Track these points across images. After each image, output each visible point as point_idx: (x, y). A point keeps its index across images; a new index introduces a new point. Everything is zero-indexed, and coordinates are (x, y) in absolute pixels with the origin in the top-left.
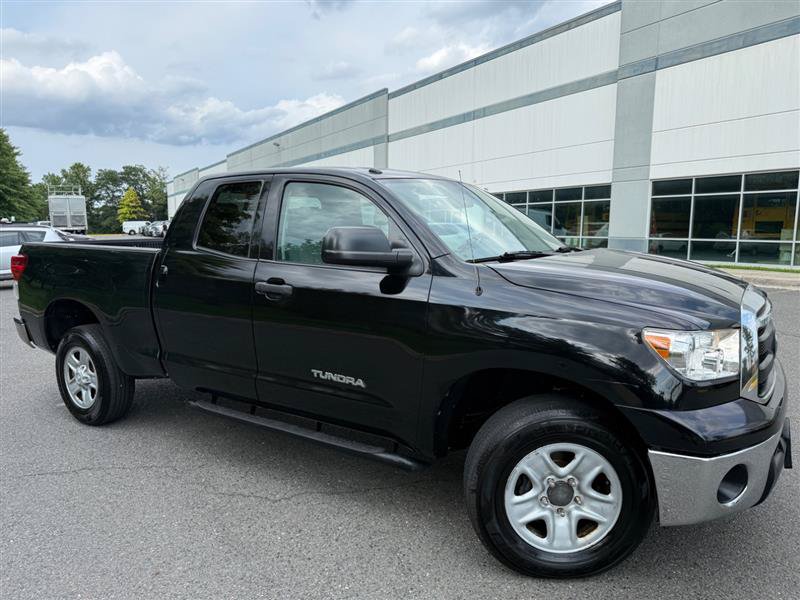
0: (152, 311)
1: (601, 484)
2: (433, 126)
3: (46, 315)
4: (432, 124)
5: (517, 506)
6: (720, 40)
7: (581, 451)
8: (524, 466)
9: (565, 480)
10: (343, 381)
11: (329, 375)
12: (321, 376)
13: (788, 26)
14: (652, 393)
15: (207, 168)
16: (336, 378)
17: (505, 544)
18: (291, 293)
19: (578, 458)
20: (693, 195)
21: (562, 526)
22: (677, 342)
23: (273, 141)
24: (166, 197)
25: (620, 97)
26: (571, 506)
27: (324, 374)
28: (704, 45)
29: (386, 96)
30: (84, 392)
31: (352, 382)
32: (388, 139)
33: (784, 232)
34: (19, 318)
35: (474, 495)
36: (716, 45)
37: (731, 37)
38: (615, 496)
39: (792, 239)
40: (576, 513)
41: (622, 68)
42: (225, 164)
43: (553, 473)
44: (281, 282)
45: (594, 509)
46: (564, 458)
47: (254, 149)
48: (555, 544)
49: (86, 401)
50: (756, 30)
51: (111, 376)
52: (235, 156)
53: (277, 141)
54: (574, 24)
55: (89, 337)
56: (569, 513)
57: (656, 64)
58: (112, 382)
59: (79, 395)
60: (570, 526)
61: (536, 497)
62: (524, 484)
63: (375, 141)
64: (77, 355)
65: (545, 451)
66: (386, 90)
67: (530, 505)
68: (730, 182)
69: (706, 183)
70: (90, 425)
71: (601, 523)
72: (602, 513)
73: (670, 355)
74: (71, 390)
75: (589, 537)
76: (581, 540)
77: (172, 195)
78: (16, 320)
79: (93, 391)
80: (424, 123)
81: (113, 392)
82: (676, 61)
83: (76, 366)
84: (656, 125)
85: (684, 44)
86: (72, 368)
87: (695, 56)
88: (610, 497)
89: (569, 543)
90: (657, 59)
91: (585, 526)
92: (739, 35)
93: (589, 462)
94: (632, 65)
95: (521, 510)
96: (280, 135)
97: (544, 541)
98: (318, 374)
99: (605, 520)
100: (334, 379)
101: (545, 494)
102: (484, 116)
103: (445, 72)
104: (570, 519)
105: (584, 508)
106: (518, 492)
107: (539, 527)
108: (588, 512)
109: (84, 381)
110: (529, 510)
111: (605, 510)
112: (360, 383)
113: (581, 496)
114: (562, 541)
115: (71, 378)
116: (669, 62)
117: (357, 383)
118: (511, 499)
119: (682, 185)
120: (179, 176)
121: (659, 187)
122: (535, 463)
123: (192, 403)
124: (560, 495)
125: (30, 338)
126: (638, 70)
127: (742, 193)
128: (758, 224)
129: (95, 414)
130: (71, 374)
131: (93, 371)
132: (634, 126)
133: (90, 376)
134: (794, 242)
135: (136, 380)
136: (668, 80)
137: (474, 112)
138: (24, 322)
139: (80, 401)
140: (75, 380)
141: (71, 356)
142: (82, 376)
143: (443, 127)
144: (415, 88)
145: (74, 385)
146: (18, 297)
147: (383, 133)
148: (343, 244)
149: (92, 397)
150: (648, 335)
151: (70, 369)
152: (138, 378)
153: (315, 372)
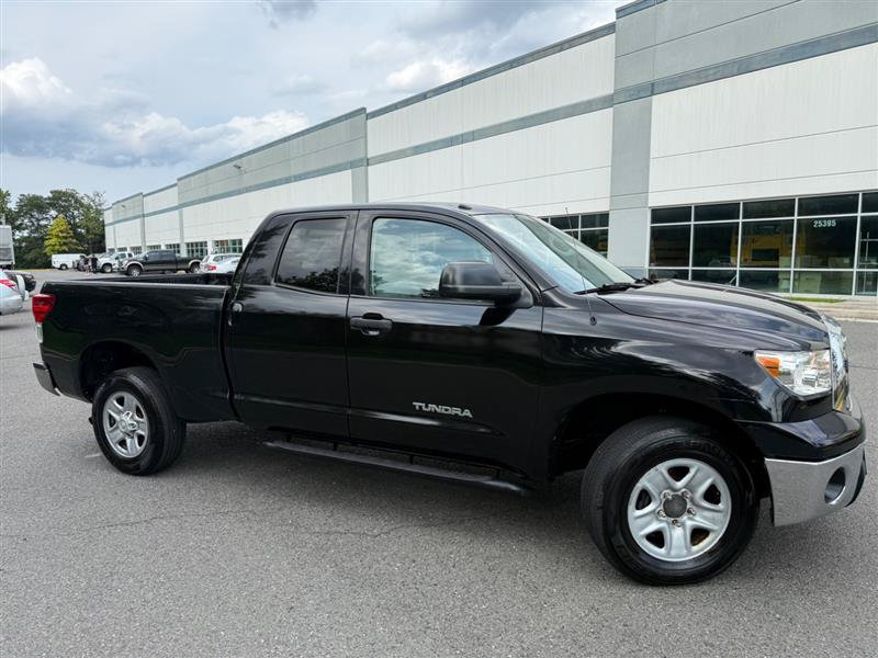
0: (222, 350)
1: (712, 495)
2: (418, 150)
3: (82, 358)
4: (417, 147)
5: (639, 520)
6: (716, 67)
7: (695, 466)
8: (644, 482)
9: (679, 493)
10: (449, 412)
11: (432, 407)
12: (424, 409)
13: (782, 54)
14: (759, 408)
15: (154, 193)
16: (441, 409)
17: (628, 556)
18: (390, 327)
19: (692, 471)
20: (692, 223)
21: (677, 536)
22: (786, 361)
23: (234, 163)
24: (103, 226)
25: (617, 121)
26: (685, 518)
27: (427, 406)
28: (699, 72)
29: (364, 115)
30: (128, 441)
31: (459, 413)
32: (368, 162)
33: (783, 260)
34: (41, 362)
35: (600, 511)
36: (711, 72)
37: (726, 65)
38: (725, 504)
39: (790, 267)
40: (690, 524)
41: (616, 92)
42: (176, 188)
43: (669, 487)
44: (379, 317)
45: (705, 518)
46: (678, 473)
47: (209, 172)
48: (673, 553)
49: (133, 449)
50: (749, 58)
51: (165, 421)
52: (187, 180)
53: (237, 162)
54: (566, 46)
55: (134, 379)
56: (683, 525)
57: (653, 89)
58: (166, 428)
59: (123, 443)
60: (685, 536)
61: (653, 511)
62: (645, 499)
63: (352, 165)
64: (121, 401)
65: (663, 467)
66: (364, 109)
67: (649, 518)
68: (728, 210)
69: (706, 211)
70: (136, 475)
71: (713, 531)
72: (713, 521)
73: (781, 373)
74: (113, 437)
75: (702, 544)
76: (695, 548)
77: (111, 224)
78: (36, 366)
79: (141, 438)
80: (408, 146)
81: (166, 438)
82: (673, 87)
83: (119, 412)
84: (653, 154)
85: (679, 70)
86: (113, 414)
87: (689, 82)
88: (721, 506)
89: (685, 551)
90: (653, 85)
91: (698, 534)
92: (734, 62)
93: (702, 475)
94: (627, 90)
95: (642, 522)
96: (241, 156)
97: (663, 550)
98: (420, 407)
99: (716, 528)
100: (438, 410)
101: (661, 507)
102: (474, 140)
103: (428, 92)
104: (684, 529)
105: (697, 518)
106: (638, 507)
107: (657, 538)
108: (700, 520)
109: (131, 428)
110: (649, 523)
111: (716, 520)
112: (467, 413)
113: (694, 508)
114: (678, 550)
115: (111, 426)
116: (666, 88)
117: (464, 414)
118: (633, 513)
119: (681, 213)
120: (118, 202)
121: (658, 214)
122: (654, 479)
123: (269, 444)
124: (676, 507)
125: (55, 385)
126: (635, 93)
127: (741, 220)
128: (754, 251)
129: (143, 463)
130: (112, 421)
131: (142, 417)
132: (631, 151)
133: (138, 422)
134: (792, 269)
135: (188, 425)
136: (663, 105)
137: (462, 135)
138: (48, 367)
139: (123, 450)
140: (117, 428)
141: (113, 402)
142: (128, 423)
143: (430, 151)
144: (397, 108)
145: (115, 433)
146: (41, 341)
147: (362, 156)
148: (458, 278)
149: (140, 444)
150: (759, 356)
151: (110, 416)
152: (189, 422)
153: (417, 404)
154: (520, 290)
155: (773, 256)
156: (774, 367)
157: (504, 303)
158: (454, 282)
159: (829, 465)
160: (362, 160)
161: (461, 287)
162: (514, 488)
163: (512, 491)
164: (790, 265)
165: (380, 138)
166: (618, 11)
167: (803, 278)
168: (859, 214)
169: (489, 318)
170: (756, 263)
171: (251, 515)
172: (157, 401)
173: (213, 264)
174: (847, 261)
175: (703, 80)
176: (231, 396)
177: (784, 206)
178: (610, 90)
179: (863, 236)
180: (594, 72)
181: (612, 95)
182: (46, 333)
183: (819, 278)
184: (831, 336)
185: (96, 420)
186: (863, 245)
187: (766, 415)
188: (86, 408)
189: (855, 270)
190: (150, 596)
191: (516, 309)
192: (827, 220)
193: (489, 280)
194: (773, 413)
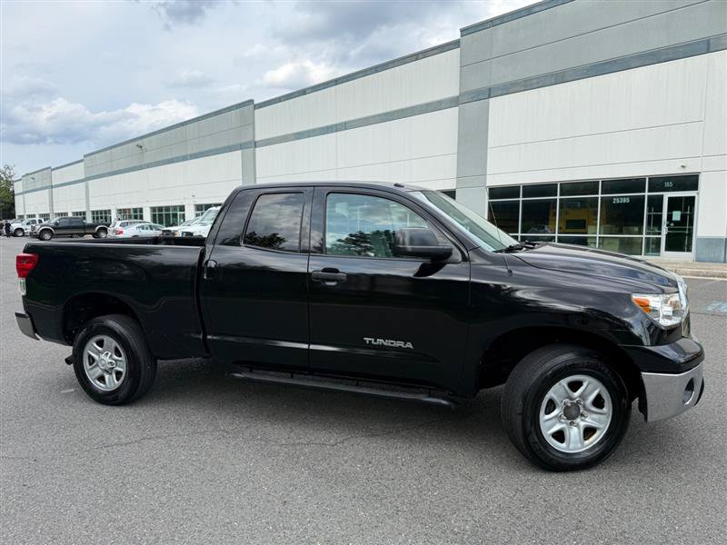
1: (598, 402)
2: (299, 136)
3: (64, 309)
4: (298, 134)
5: (548, 423)
6: (538, 78)
7: (587, 380)
8: (551, 394)
9: (575, 401)
10: (394, 345)
11: (380, 341)
12: (373, 342)
13: (588, 70)
14: (632, 335)
15: (62, 167)
16: (387, 343)
17: (540, 449)
18: (345, 278)
19: (585, 384)
20: (521, 199)
21: (574, 433)
22: (654, 301)
23: (136, 143)
24: (14, 195)
25: (461, 116)
26: (578, 420)
27: (375, 341)
28: (526, 81)
29: (252, 106)
30: (107, 377)
31: (402, 345)
32: (256, 144)
33: (590, 228)
34: (22, 312)
35: (520, 417)
36: (535, 81)
37: (546, 76)
38: (608, 408)
39: (596, 233)
40: (582, 424)
41: (461, 94)
42: (82, 164)
44: (337, 271)
45: (593, 419)
46: (575, 386)
47: (113, 150)
48: (571, 446)
49: (112, 383)
51: (141, 360)
52: (92, 157)
53: (139, 142)
54: (421, 56)
55: (112, 323)
56: (578, 426)
57: (490, 93)
58: (143, 364)
59: (101, 379)
60: (579, 433)
61: (556, 416)
62: (551, 406)
63: (241, 147)
64: (100, 343)
65: (564, 382)
66: (252, 101)
67: (554, 421)
68: (549, 189)
69: (531, 190)
71: (599, 429)
72: (600, 422)
73: (650, 310)
74: (92, 374)
75: (591, 440)
76: (587, 442)
77: (21, 194)
78: (17, 315)
79: (118, 374)
80: (289, 132)
81: (143, 373)
82: (505, 92)
83: (99, 353)
84: (490, 143)
85: (510, 78)
86: (93, 355)
87: (518, 89)
88: (605, 410)
89: (579, 445)
90: (490, 89)
91: (589, 431)
92: (552, 75)
93: (591, 387)
94: (469, 93)
95: (549, 424)
96: (142, 137)
97: (564, 445)
98: (370, 341)
99: (601, 426)
100: (385, 344)
101: (562, 413)
102: (346, 129)
103: (308, 89)
104: (579, 428)
105: (587, 419)
106: (547, 412)
107: (560, 436)
108: (590, 421)
109: (109, 366)
110: (554, 425)
111: (601, 420)
112: (409, 345)
113: (586, 412)
114: (575, 444)
115: (90, 364)
116: (500, 92)
117: (407, 346)
118: (544, 417)
119: (512, 191)
120: (27, 174)
121: (494, 192)
122: (558, 391)
123: (237, 375)
124: (574, 412)
125: (35, 331)
126: (475, 96)
127: (558, 197)
128: (568, 222)
129: (122, 395)
130: (92, 360)
131: (120, 356)
132: (473, 142)
133: (116, 360)
134: (598, 235)
135: (159, 361)
136: (499, 106)
137: (336, 125)
138: (30, 316)
139: (102, 385)
140: (97, 365)
141: (93, 344)
142: (106, 362)
143: (309, 137)
144: (280, 101)
145: (95, 370)
146: (24, 293)
147: (251, 139)
148: (407, 240)
149: (118, 379)
150: (635, 297)
151: (90, 356)
152: (161, 359)
153: (367, 339)
154: (451, 249)
155: (581, 225)
156: (645, 305)
157: (438, 259)
158: (404, 243)
159: (683, 377)
160: (250, 142)
161: (409, 247)
162: (444, 402)
163: (444, 405)
164: (596, 232)
165: (265, 125)
166: (462, 31)
167: (606, 242)
168: (647, 194)
169: (424, 270)
170: (569, 230)
171: (225, 434)
172: (133, 342)
173: (120, 229)
174: (636, 229)
175: (535, 86)
176: (205, 337)
177: (590, 187)
178: (455, 93)
179: (649, 210)
180: (443, 78)
181: (458, 97)
182: (29, 286)
183: (617, 242)
184: (679, 284)
185: (76, 361)
186: (649, 217)
187: (638, 340)
188: (68, 351)
189: (644, 236)
190: (164, 499)
191: (446, 264)
192: (622, 198)
193: (423, 242)
194: (644, 339)
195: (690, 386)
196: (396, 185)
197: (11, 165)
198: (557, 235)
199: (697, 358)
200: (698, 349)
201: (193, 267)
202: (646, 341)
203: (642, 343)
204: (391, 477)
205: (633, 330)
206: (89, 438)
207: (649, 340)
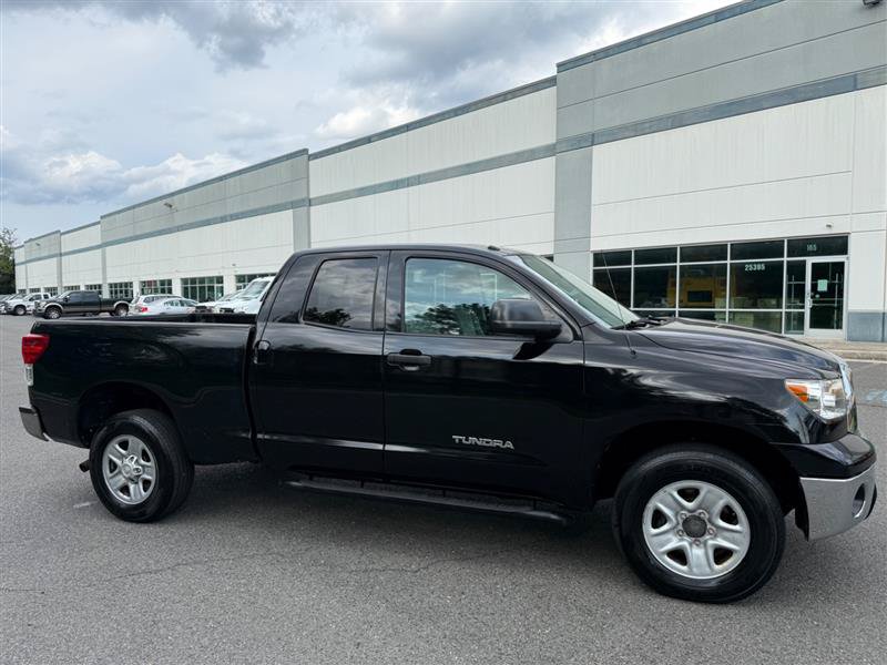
0: (247, 389)
2: (362, 192)
3: (80, 403)
4: (362, 189)
5: (656, 538)
6: (650, 121)
7: (704, 487)
10: (491, 445)
11: (473, 440)
12: (464, 441)
13: (711, 112)
15: (74, 231)
16: (482, 442)
18: (429, 362)
19: (703, 493)
20: (633, 266)
22: (813, 388)
23: (165, 201)
24: (14, 265)
25: (559, 169)
26: (706, 537)
27: (467, 440)
28: (636, 124)
29: (305, 157)
30: (132, 487)
31: (501, 445)
32: (310, 203)
33: (718, 301)
34: (28, 406)
36: (647, 125)
37: (660, 119)
38: (743, 526)
39: (725, 307)
41: (558, 142)
42: (99, 226)
43: (683, 508)
44: (420, 353)
47: (137, 210)
48: (696, 570)
49: (138, 494)
50: (682, 114)
51: (175, 464)
52: (112, 218)
53: (168, 201)
54: (509, 96)
55: (138, 420)
56: (705, 545)
57: (593, 139)
58: (176, 471)
59: (125, 489)
60: (706, 554)
63: (293, 205)
64: (124, 445)
65: (672, 488)
66: (305, 151)
67: (667, 536)
68: (667, 254)
69: (645, 255)
70: (138, 522)
71: (735, 551)
72: (734, 542)
73: (808, 400)
74: (113, 483)
75: (725, 564)
76: (719, 567)
77: (22, 263)
78: (22, 410)
79: (146, 483)
80: (352, 187)
81: (177, 481)
82: (611, 138)
83: (122, 457)
84: (595, 199)
85: (618, 122)
86: (114, 459)
87: (627, 134)
88: (738, 527)
89: (708, 570)
90: (593, 135)
94: (567, 140)
96: (172, 194)
97: (685, 568)
98: (460, 440)
99: (738, 548)
100: (479, 443)
101: (680, 527)
102: (420, 183)
103: (374, 136)
104: (706, 548)
105: (718, 539)
108: (721, 541)
109: (135, 473)
110: (668, 541)
111: (735, 540)
112: (509, 445)
113: (714, 528)
114: (701, 568)
115: (111, 471)
116: (604, 139)
117: (506, 446)
119: (621, 257)
120: (31, 240)
121: (600, 258)
123: (294, 483)
125: (44, 429)
126: (575, 144)
127: (678, 264)
128: (689, 293)
129: (150, 510)
130: (113, 466)
131: (148, 460)
132: (573, 198)
133: (143, 466)
134: (727, 310)
135: (196, 466)
136: (604, 156)
137: (408, 179)
138: (38, 411)
139: (125, 497)
140: (120, 472)
141: (115, 446)
142: (131, 469)
143: (375, 193)
144: (340, 151)
145: (117, 478)
146: (30, 383)
147: (304, 196)
148: (506, 314)
149: (145, 490)
150: (789, 383)
151: (111, 461)
152: (199, 464)
153: (457, 438)
154: (560, 326)
155: (706, 297)
156: (802, 394)
157: (543, 338)
158: (502, 318)
159: (851, 482)
160: (303, 200)
161: (509, 323)
162: (553, 517)
163: (554, 520)
164: (725, 306)
165: (322, 179)
166: (559, 65)
167: (737, 318)
168: (785, 259)
169: (527, 351)
170: (691, 304)
171: (280, 558)
172: (164, 443)
173: (144, 305)
174: (774, 302)
175: (647, 131)
176: (254, 435)
177: (717, 251)
178: (552, 140)
179: (789, 279)
180: (537, 122)
181: (554, 145)
182: (37, 375)
183: (752, 318)
184: (841, 367)
185: (93, 467)
186: (789, 287)
187: (794, 437)
188: (83, 454)
189: (784, 310)
192: (757, 264)
193: (525, 317)
194: (802, 437)
195: (860, 495)
196: (490, 248)
197: (11, 229)
198: (677, 309)
199: (867, 459)
200: (868, 448)
201: (240, 350)
202: (804, 439)
203: (799, 442)
204: (490, 611)
205: (786, 424)
206: (110, 564)
207: (808, 438)
